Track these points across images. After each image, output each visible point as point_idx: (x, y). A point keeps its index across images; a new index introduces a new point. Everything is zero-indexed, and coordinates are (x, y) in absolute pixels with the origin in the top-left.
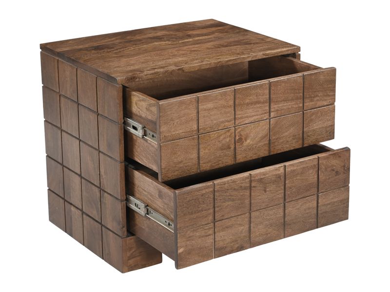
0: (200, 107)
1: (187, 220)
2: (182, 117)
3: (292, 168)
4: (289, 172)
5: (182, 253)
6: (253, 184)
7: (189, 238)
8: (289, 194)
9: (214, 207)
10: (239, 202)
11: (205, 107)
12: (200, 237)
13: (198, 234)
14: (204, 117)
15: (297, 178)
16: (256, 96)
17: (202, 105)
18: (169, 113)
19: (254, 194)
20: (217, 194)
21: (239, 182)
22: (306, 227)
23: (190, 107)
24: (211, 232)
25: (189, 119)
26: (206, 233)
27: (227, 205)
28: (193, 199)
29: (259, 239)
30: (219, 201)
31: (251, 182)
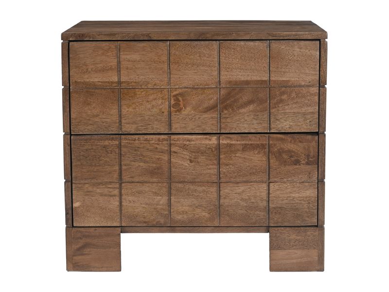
0: (123, 57)
1: (84, 170)
2: (97, 64)
3: (229, 142)
4: (225, 146)
5: (79, 207)
6: (173, 149)
7: (88, 193)
8: (224, 173)
9: (121, 165)
10: (154, 165)
11: (128, 57)
12: (101, 195)
13: (98, 191)
14: (127, 68)
15: (237, 155)
16: (200, 56)
17: (123, 54)
18: (81, 56)
19: (175, 161)
20: (124, 150)
21: (153, 142)
22: (252, 219)
23: (109, 54)
24: (116, 192)
25: (107, 68)
26: (110, 192)
27: (137, 165)
28: (92, 149)
29: (183, 217)
30: (127, 159)
31: (170, 146)
